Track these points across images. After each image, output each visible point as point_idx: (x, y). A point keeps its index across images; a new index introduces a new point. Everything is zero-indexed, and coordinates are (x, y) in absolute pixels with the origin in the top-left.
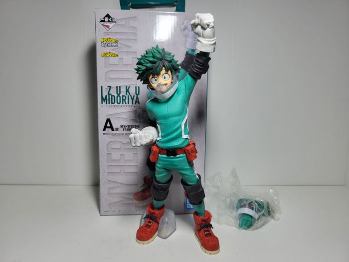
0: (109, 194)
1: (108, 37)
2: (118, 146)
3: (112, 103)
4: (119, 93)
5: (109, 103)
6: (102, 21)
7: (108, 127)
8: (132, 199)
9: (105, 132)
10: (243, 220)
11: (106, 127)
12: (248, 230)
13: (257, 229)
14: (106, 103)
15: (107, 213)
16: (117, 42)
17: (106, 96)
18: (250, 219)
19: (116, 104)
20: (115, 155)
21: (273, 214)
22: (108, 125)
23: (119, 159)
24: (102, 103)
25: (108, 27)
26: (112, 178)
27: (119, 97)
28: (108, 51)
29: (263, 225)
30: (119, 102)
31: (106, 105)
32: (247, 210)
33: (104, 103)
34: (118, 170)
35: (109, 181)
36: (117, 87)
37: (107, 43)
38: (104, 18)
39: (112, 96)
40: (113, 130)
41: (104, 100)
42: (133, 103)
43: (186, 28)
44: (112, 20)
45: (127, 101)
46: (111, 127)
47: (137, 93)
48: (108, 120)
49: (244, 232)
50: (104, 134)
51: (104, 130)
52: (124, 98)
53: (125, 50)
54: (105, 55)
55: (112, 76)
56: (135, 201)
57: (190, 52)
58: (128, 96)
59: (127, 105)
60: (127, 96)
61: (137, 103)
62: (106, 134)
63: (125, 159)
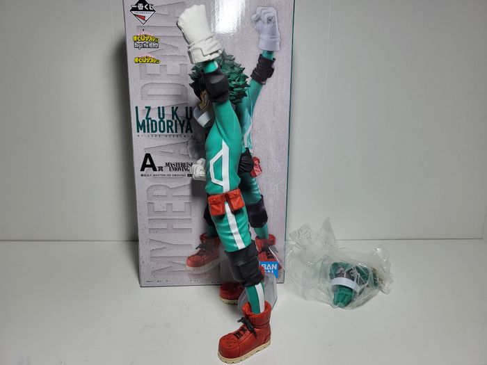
0: (152, 258)
1: (143, 33)
2: (162, 192)
3: (152, 131)
4: (161, 117)
5: (148, 132)
6: (133, 9)
7: (148, 166)
9: (143, 173)
10: (339, 294)
11: (144, 166)
12: (346, 308)
13: (358, 306)
14: (144, 131)
15: (150, 284)
16: (156, 40)
17: (144, 121)
18: (349, 293)
19: (158, 132)
20: (159, 205)
21: (382, 285)
22: (148, 163)
23: (165, 210)
24: (138, 131)
25: (143, 18)
26: (154, 236)
27: (162, 123)
28: (145, 55)
29: (367, 300)
30: (162, 130)
31: (143, 134)
32: (344, 281)
33: (141, 132)
34: (163, 225)
35: (150, 240)
36: (159, 108)
37: (143, 43)
38: (137, 5)
39: (152, 121)
40: (155, 169)
41: (140, 126)
42: (182, 132)
43: (258, 19)
44: (148, 7)
45: (173, 128)
46: (153, 166)
47: (189, 116)
48: (148, 156)
49: (340, 311)
50: (142, 175)
51: (142, 169)
52: (170, 124)
53: (169, 52)
54: (141, 61)
55: (151, 92)
56: (188, 268)
57: (265, 56)
58: (176, 121)
59: (175, 133)
60: (174, 121)
61: (189, 131)
62: (145, 175)
63: (174, 210)
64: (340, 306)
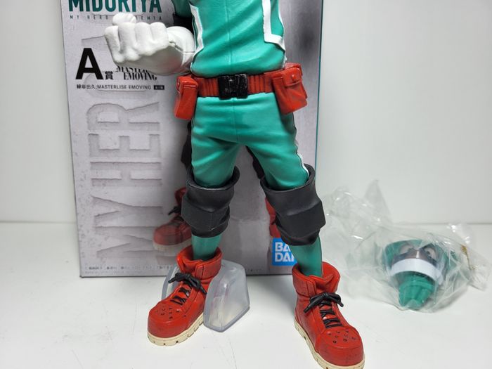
0: (98, 229)
2: (112, 116)
3: (95, 9)
5: (88, 9)
7: (89, 70)
8: (149, 242)
9: (80, 82)
11: (82, 71)
12: (423, 309)
13: (442, 307)
14: (81, 9)
15: (98, 272)
18: (428, 285)
19: (104, 11)
20: (108, 139)
22: (88, 65)
23: (117, 147)
24: (71, 9)
26: (101, 192)
30: (111, 6)
31: (80, 14)
33: (76, 10)
34: (115, 174)
35: (94, 198)
40: (99, 76)
42: (144, 10)
46: (96, 70)
48: (88, 53)
50: (79, 87)
51: (79, 76)
56: (156, 246)
61: (155, 9)
62: (84, 87)
63: (131, 148)
64: (410, 308)
